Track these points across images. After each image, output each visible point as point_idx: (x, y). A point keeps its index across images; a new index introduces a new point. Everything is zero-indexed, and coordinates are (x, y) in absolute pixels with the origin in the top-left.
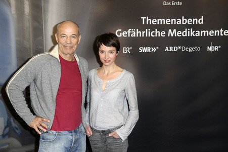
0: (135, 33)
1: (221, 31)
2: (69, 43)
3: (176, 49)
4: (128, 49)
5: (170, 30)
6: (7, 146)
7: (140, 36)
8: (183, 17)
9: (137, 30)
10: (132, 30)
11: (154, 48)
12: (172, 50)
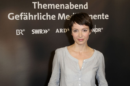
1: (103, 15)
3: (65, 30)
4: (21, 31)
5: (59, 14)
8: (70, 3)
9: (29, 13)
10: (24, 13)
11: (46, 30)
12: (62, 32)
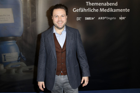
0: (83, 10)
1: (126, 9)
3: (104, 18)
4: (79, 18)
6: (20, 66)
7: (86, 11)
8: (107, 2)
11: (93, 18)
12: (102, 19)
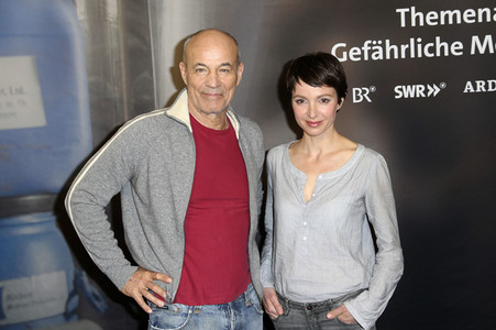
2: (214, 85)
3: (493, 85)
4: (364, 92)
5: (475, 39)
7: (396, 57)
9: (388, 41)
10: (374, 42)
11: (435, 86)
12: (484, 90)
